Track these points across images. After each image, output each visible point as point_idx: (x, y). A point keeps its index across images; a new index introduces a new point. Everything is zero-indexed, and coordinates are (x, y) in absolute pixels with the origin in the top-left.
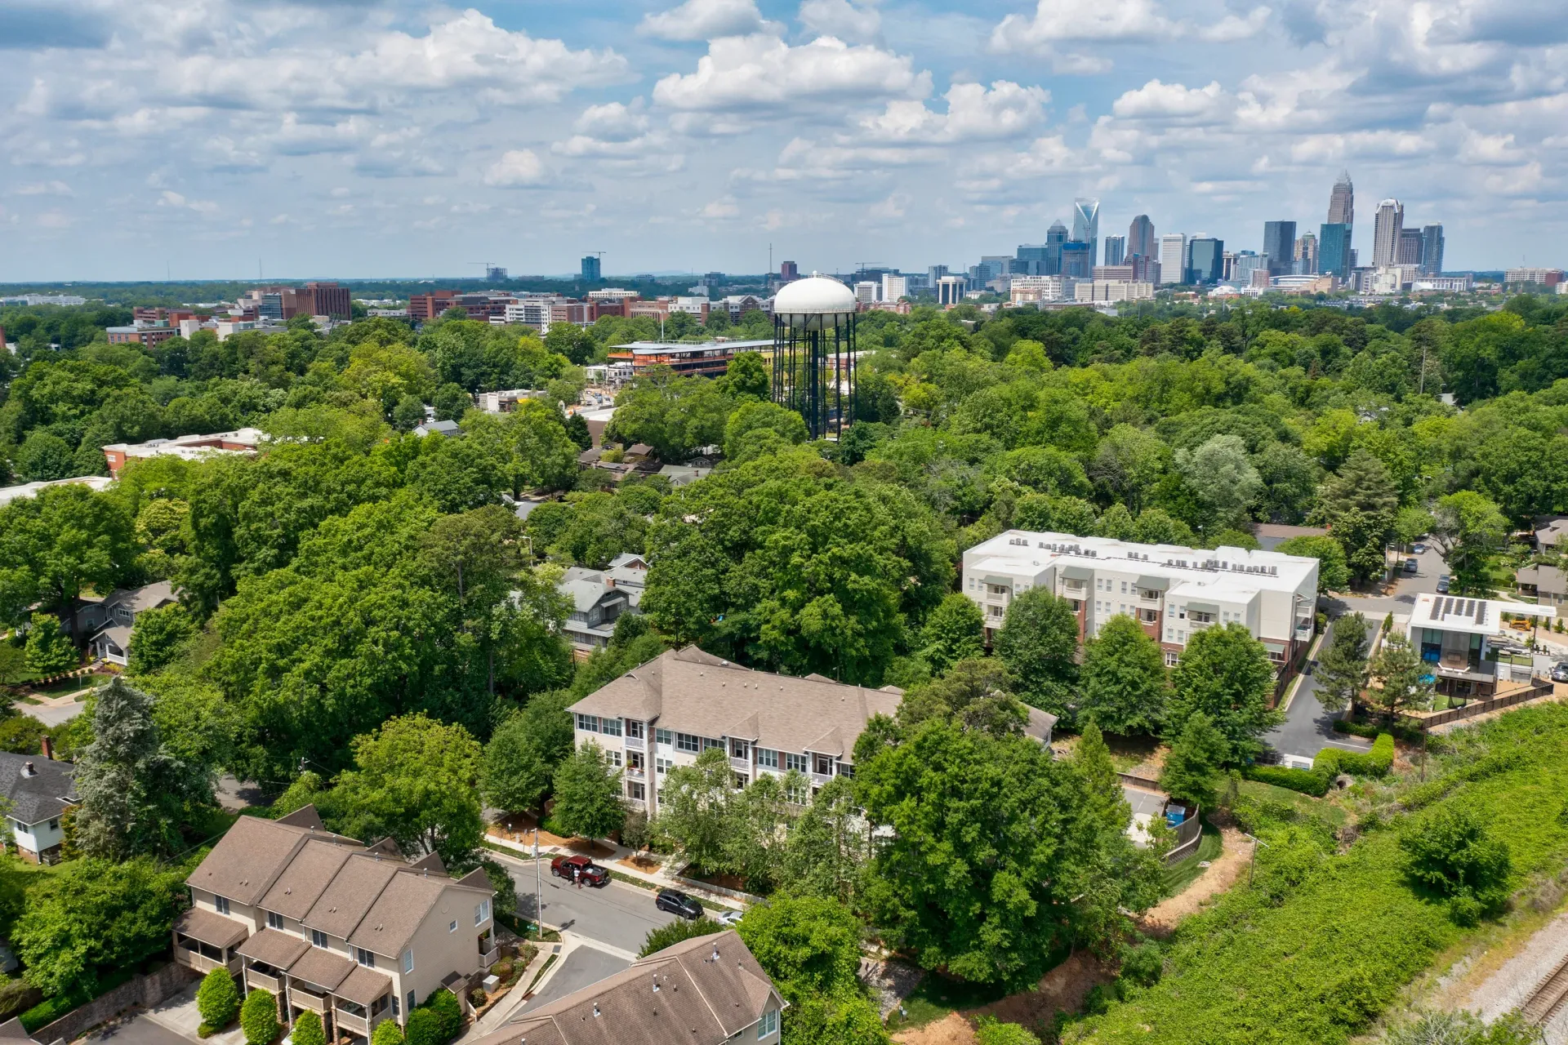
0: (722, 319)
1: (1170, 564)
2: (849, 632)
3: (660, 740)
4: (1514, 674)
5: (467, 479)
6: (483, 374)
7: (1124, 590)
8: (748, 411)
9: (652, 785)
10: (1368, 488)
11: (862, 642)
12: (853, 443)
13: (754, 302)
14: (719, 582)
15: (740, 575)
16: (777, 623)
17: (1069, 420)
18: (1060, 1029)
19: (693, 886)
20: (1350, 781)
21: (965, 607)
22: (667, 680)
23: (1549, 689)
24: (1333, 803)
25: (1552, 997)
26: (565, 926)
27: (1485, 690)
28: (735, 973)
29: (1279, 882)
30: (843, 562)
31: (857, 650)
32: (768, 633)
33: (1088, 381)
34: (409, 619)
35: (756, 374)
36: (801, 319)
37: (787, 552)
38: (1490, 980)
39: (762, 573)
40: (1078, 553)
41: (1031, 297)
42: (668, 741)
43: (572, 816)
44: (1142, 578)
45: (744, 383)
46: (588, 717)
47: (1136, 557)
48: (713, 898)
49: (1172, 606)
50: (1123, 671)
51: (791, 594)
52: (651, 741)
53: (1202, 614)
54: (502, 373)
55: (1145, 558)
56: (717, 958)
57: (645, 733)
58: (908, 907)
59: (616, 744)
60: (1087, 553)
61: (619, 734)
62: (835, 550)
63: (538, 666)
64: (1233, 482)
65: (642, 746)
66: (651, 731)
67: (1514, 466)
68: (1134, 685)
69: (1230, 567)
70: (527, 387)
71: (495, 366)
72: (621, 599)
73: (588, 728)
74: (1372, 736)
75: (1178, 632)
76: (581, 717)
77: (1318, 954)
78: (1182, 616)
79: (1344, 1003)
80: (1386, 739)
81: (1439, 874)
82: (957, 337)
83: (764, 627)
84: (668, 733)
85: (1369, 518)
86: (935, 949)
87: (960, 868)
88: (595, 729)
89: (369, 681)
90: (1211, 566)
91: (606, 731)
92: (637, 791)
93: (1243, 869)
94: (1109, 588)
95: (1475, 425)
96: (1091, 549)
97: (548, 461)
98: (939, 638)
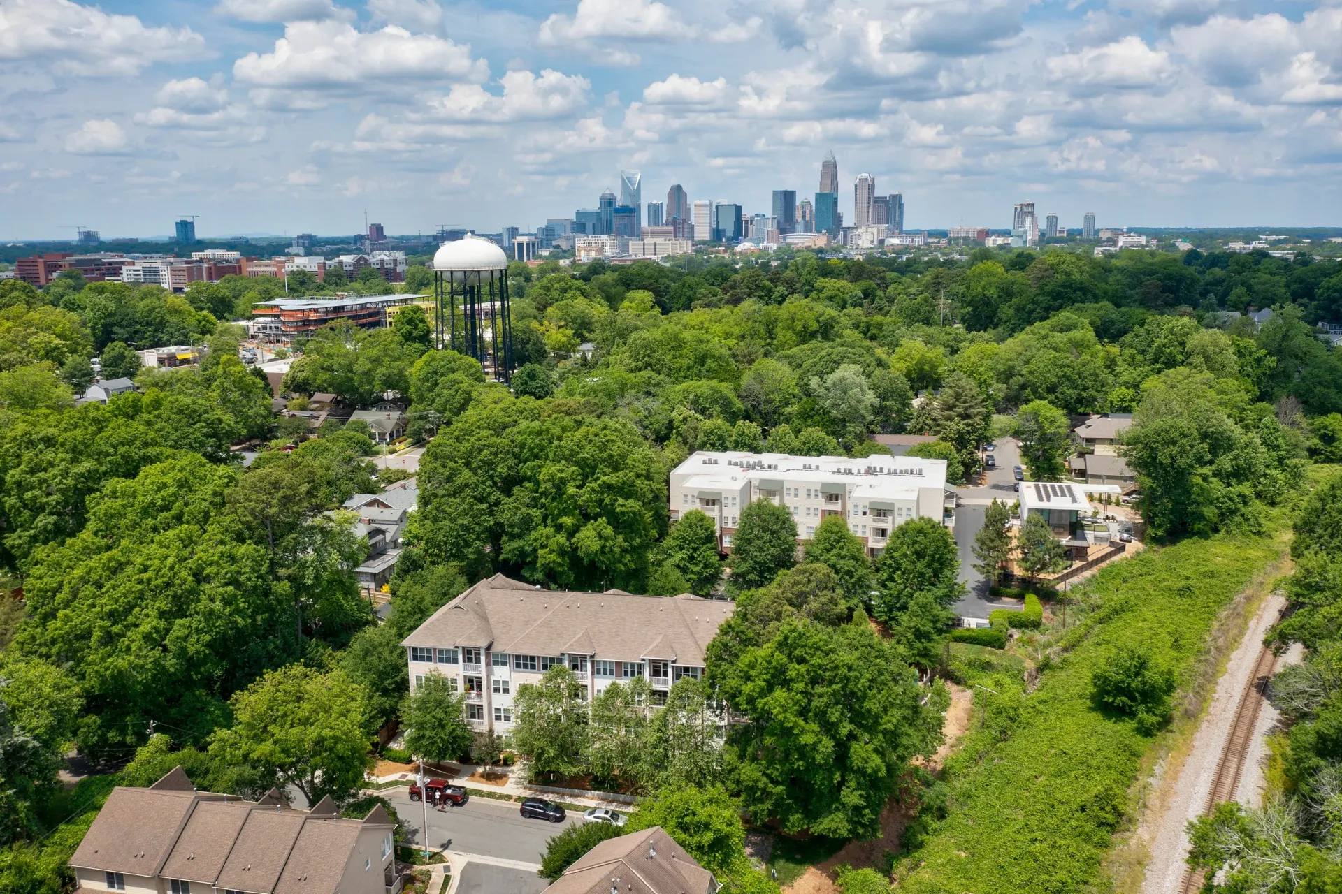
0: (340, 277)
1: (839, 472)
2: (617, 550)
3: (496, 663)
4: (1096, 538)
5: (197, 434)
6: (136, 332)
7: (809, 495)
8: (433, 358)
9: (490, 704)
10: (965, 402)
11: (628, 557)
12: (526, 383)
13: (366, 260)
14: (491, 513)
15: (513, 507)
16: (555, 547)
17: (713, 356)
18: (891, 867)
19: (547, 792)
20: (1017, 634)
21: (702, 520)
22: (490, 608)
23: (1122, 549)
24: (1011, 653)
25: (1228, 781)
26: (445, 846)
27: (1081, 553)
28: (672, 865)
29: (1002, 721)
30: (609, 487)
31: (625, 564)
32: (546, 556)
33: (702, 323)
34: (239, 573)
35: (421, 325)
36: (461, 275)
37: (560, 485)
38: (1181, 774)
39: (534, 503)
40: (762, 467)
41: (593, 253)
42: (504, 663)
43: (425, 742)
44: (824, 485)
45: (411, 333)
46: (421, 649)
47: (810, 468)
48: (568, 800)
49: (856, 506)
50: (841, 563)
51: (567, 521)
52: (488, 664)
53: (881, 511)
54: (156, 331)
55: (817, 468)
56: (652, 853)
57: (483, 658)
58: (775, 782)
59: (455, 672)
60: (770, 467)
61: (455, 661)
62: (603, 478)
63: (342, 606)
64: (859, 401)
65: (481, 670)
66: (488, 655)
67: (1055, 379)
68: (849, 573)
69: (885, 471)
70: (182, 343)
71: (148, 324)
72: (380, 537)
73: (422, 659)
74: (1020, 597)
75: (861, 527)
76: (415, 650)
77: (1059, 774)
78: (864, 514)
79: (1103, 809)
80: (1031, 598)
81: (1124, 699)
82: (578, 289)
83: (541, 552)
84: (504, 656)
85: (968, 425)
86: (799, 816)
87: (827, 745)
88: (429, 659)
89: (207, 638)
90: (871, 472)
91: (441, 660)
92: (475, 712)
93: (971, 715)
94: (796, 495)
95: (1020, 349)
96: (773, 463)
97: (251, 412)
98: (682, 548)
